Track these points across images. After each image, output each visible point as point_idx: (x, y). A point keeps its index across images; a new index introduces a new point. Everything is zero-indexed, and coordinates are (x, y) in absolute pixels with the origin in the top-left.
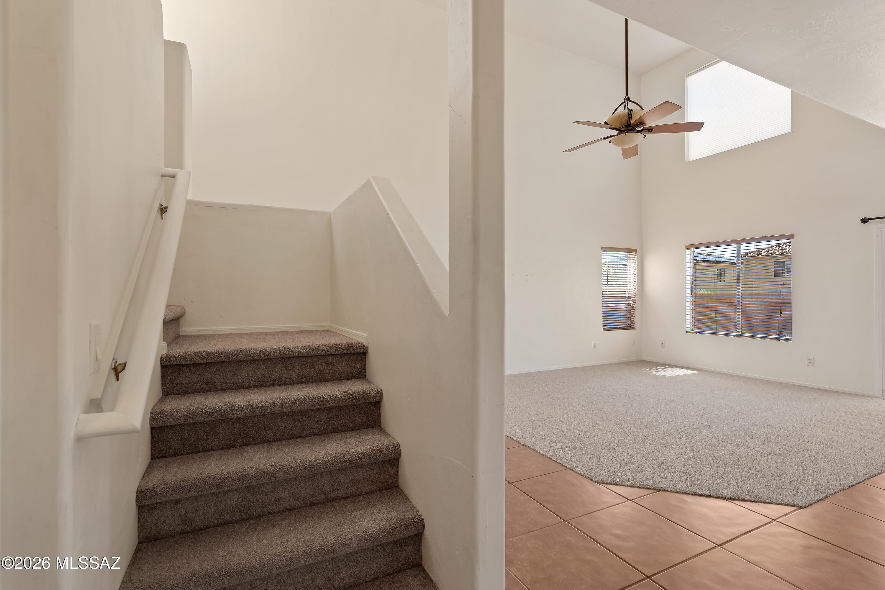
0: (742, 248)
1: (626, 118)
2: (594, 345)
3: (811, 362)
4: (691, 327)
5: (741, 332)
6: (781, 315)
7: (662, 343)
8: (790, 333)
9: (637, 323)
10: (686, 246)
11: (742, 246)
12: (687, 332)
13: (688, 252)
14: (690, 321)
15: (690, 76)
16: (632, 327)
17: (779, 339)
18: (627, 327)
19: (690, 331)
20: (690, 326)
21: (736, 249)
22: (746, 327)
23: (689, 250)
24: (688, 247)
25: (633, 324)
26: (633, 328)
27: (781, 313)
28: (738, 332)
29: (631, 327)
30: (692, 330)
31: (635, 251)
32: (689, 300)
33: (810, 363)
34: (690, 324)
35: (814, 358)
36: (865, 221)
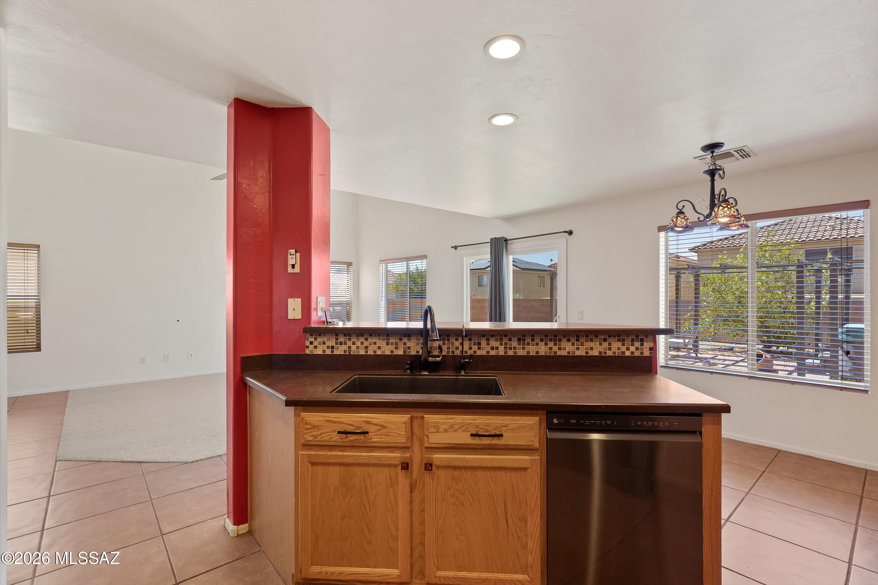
23: (383, 265)
24: (381, 262)
31: (352, 264)
36: (456, 248)
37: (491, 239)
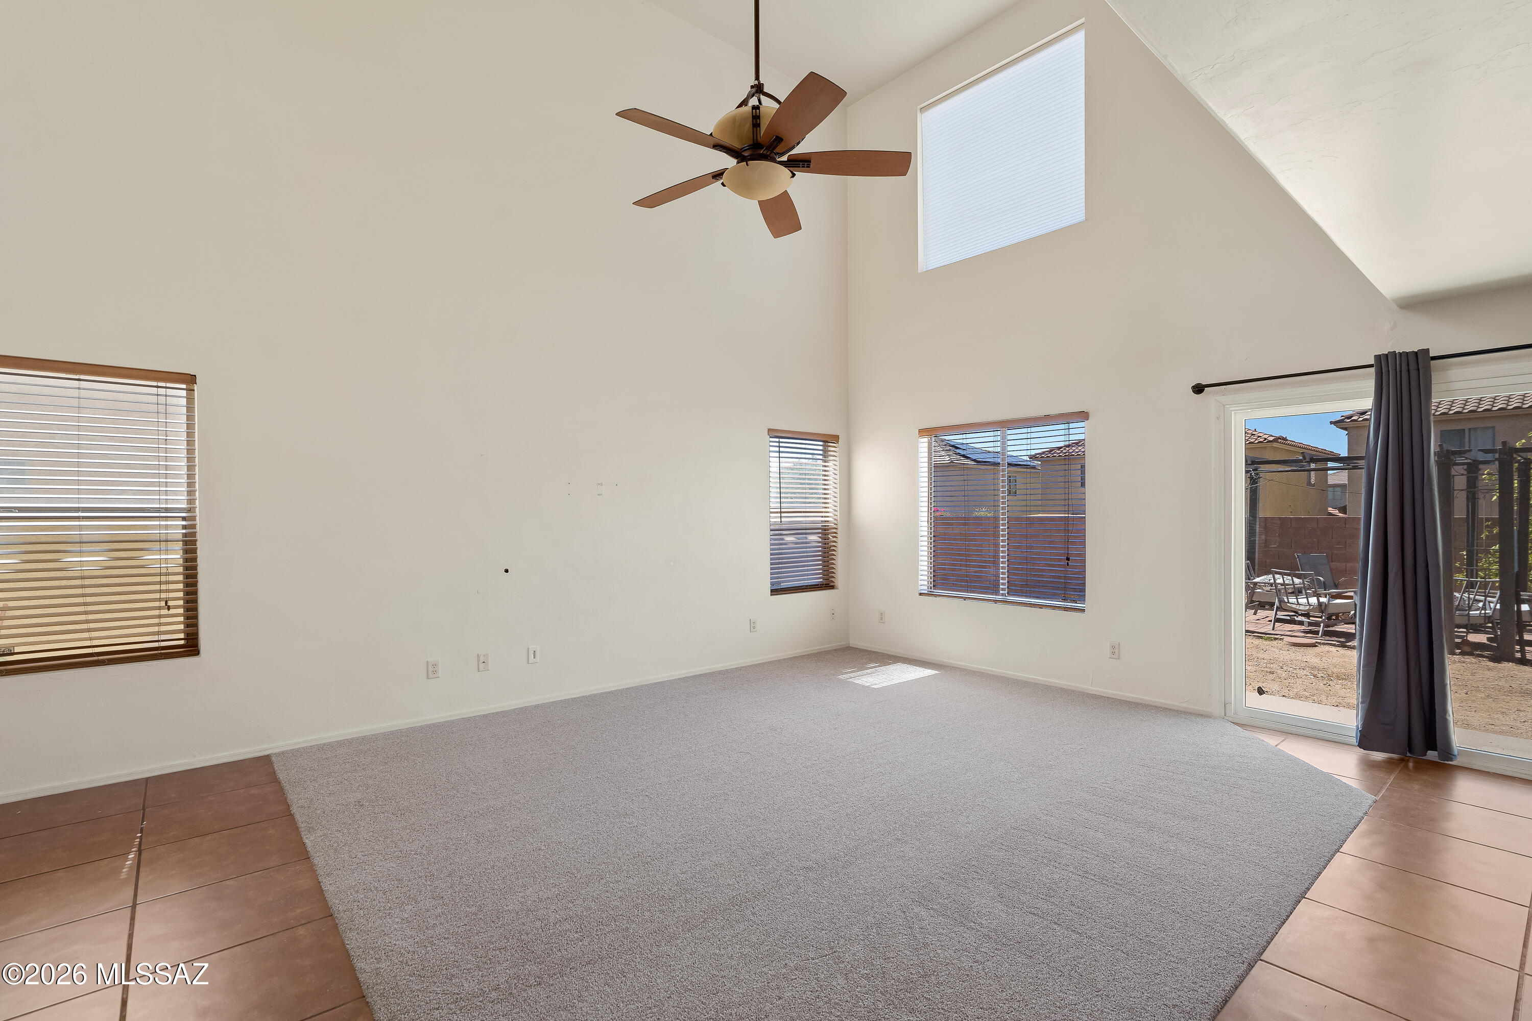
0: (1009, 437)
1: (749, 125)
2: (753, 625)
3: (1115, 651)
4: (928, 584)
5: (1007, 595)
6: (1068, 563)
7: (882, 614)
8: (1081, 597)
9: (840, 578)
10: (920, 431)
11: (1009, 432)
12: (921, 594)
13: (923, 443)
14: (926, 573)
15: (930, 108)
16: (832, 584)
17: (1066, 609)
18: (821, 585)
19: (926, 592)
20: (926, 583)
21: (999, 438)
22: (1016, 585)
23: (926, 440)
24: (923, 432)
25: (832, 579)
26: (833, 587)
27: (1068, 559)
28: (1003, 595)
29: (829, 584)
30: (931, 590)
31: (836, 439)
32: (926, 533)
33: (1113, 653)
34: (926, 578)
35: (1119, 643)
36: (1199, 389)
37: (1376, 356)
